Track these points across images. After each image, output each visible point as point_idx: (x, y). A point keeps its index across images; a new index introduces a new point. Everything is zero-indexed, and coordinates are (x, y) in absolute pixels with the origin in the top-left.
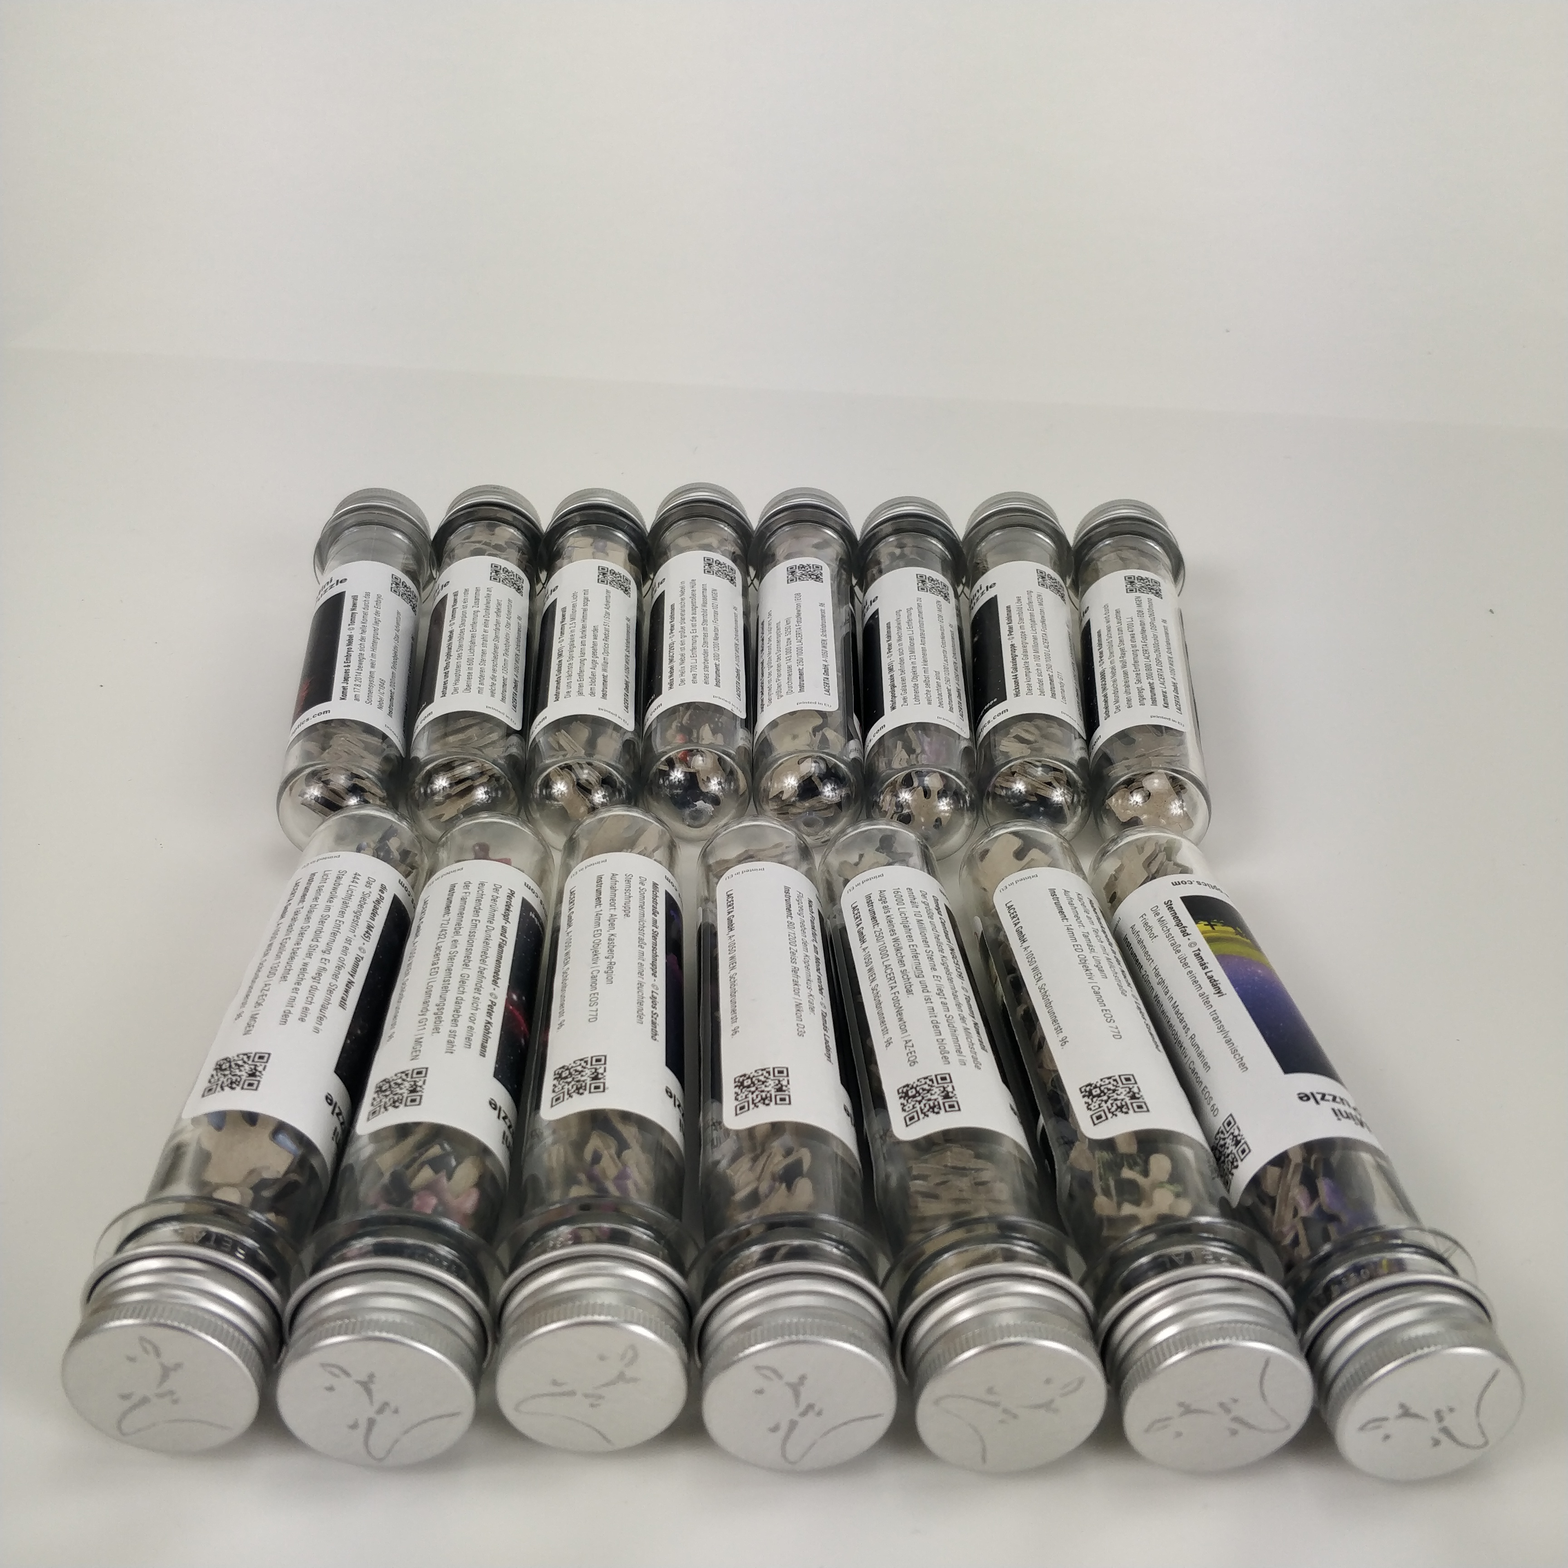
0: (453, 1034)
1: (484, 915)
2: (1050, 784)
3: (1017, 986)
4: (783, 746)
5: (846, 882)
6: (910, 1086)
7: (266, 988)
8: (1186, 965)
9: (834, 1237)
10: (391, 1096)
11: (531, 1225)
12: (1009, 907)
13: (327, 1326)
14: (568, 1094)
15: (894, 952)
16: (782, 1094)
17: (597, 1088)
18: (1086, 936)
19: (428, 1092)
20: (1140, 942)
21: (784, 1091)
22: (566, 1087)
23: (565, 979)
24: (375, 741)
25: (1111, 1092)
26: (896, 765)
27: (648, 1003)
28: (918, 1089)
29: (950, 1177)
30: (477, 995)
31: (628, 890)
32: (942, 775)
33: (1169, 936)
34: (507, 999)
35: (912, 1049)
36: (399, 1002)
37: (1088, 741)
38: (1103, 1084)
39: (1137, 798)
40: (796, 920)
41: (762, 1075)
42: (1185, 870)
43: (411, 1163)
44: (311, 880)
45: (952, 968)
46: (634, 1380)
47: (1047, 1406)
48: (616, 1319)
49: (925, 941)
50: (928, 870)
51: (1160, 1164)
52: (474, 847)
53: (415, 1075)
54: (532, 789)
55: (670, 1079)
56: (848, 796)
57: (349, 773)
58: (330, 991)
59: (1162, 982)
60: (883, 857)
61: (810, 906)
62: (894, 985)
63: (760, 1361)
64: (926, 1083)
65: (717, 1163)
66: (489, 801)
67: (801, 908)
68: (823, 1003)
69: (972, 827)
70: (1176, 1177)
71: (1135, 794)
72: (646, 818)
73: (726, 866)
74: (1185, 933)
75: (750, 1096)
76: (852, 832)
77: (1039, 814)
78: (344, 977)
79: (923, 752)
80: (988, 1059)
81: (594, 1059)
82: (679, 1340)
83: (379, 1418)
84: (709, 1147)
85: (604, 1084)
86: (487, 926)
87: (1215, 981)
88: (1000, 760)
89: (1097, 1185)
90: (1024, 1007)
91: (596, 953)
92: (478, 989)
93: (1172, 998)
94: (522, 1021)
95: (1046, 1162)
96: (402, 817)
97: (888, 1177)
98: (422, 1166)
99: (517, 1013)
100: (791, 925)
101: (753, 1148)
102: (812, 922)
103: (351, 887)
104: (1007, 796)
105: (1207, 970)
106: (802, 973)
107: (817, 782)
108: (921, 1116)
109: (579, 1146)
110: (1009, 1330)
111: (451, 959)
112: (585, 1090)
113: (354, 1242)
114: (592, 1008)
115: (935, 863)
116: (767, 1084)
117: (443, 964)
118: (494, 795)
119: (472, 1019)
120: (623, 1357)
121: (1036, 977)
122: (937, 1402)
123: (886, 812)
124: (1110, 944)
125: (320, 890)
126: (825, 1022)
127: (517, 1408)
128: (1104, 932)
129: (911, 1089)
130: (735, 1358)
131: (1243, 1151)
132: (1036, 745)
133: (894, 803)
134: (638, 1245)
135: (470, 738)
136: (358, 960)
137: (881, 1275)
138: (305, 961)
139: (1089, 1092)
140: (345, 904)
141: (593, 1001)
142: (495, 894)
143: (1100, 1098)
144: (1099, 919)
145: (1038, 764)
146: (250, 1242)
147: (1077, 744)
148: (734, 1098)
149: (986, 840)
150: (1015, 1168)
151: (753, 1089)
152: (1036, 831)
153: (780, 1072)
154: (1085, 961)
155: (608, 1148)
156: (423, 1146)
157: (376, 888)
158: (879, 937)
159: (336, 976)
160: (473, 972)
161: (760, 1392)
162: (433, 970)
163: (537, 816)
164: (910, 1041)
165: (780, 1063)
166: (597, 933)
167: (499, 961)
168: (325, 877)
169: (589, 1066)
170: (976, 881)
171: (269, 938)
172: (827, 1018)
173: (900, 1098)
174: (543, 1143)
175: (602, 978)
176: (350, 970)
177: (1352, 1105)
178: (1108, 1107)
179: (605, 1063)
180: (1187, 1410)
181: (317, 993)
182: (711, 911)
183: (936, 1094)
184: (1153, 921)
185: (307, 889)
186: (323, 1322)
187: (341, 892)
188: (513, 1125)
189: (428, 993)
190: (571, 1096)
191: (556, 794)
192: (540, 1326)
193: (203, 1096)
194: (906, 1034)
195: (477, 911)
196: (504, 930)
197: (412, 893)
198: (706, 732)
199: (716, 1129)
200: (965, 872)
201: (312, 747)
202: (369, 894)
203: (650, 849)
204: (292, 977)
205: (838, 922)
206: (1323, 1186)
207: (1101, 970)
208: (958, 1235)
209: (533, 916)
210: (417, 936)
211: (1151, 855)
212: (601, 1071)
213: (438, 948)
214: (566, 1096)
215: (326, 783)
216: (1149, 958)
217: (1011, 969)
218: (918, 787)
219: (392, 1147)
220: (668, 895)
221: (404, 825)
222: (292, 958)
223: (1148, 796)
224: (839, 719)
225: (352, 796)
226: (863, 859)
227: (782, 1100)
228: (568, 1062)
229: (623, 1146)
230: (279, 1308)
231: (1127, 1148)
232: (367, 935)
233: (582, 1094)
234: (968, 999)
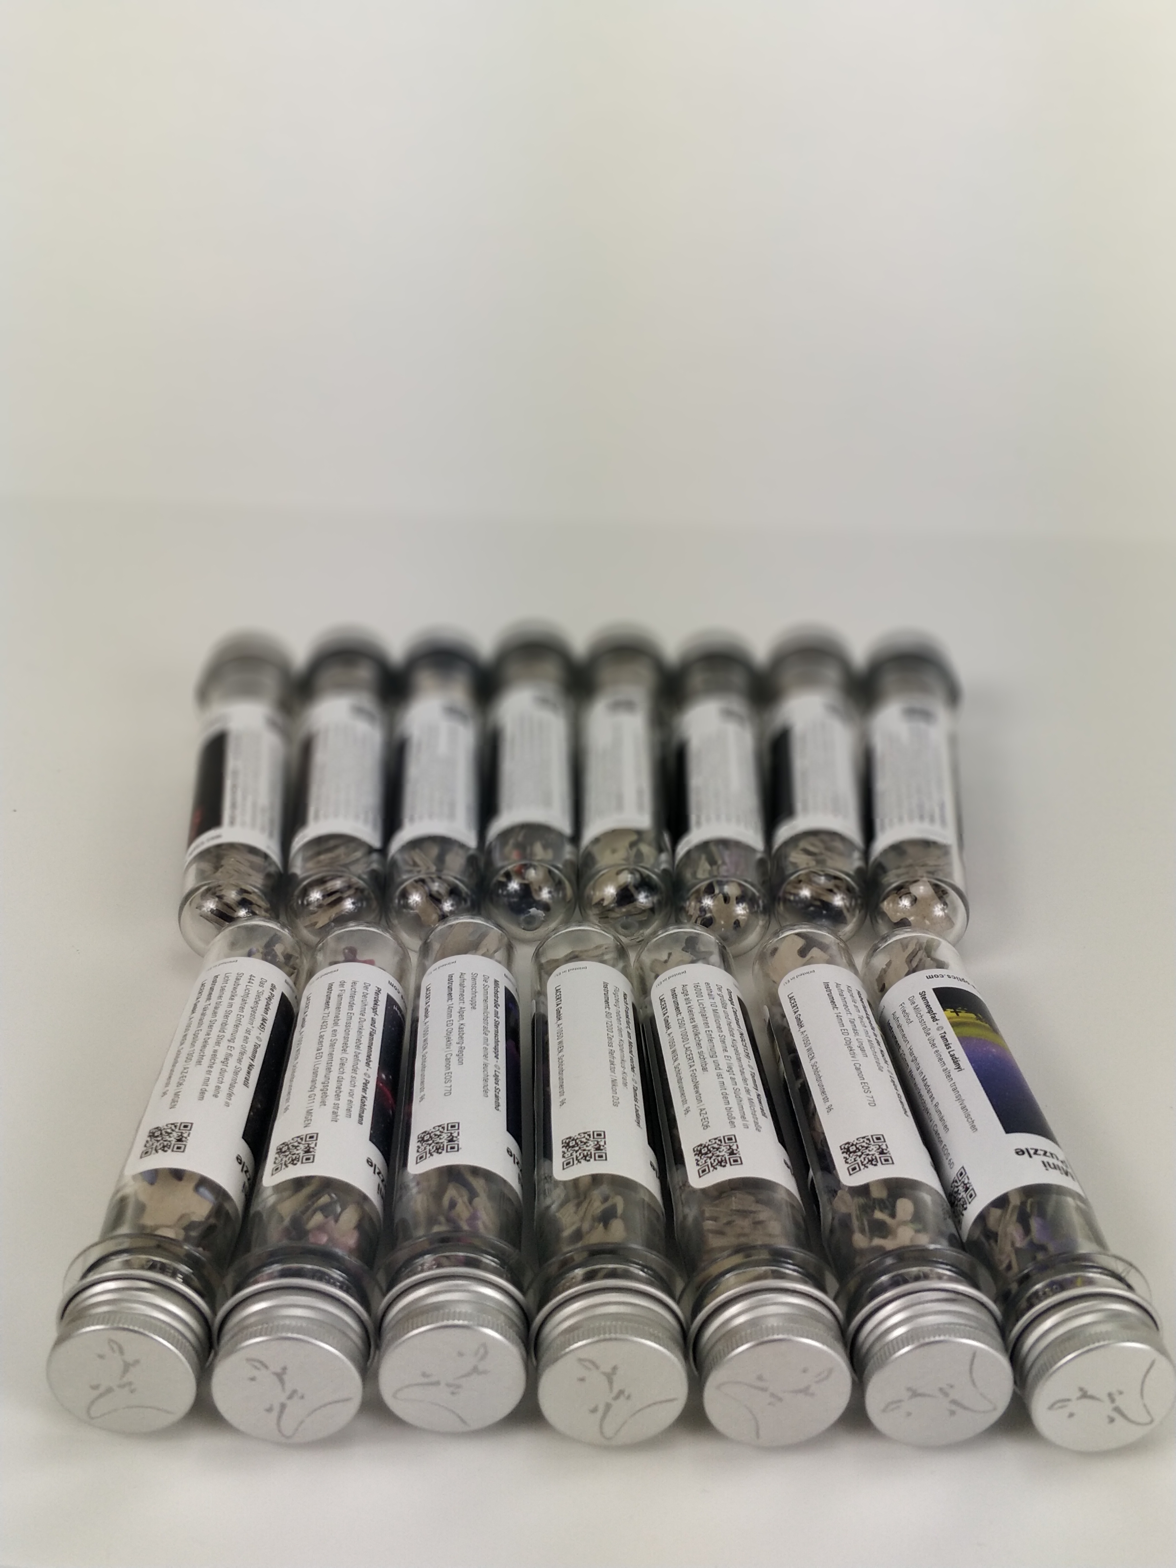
0: (336, 1106)
1: (357, 1009)
2: (831, 891)
3: (796, 1064)
4: (606, 859)
5: (657, 976)
6: (703, 1146)
7: (185, 1071)
8: (934, 1045)
9: (641, 1262)
10: (290, 1156)
11: (402, 1254)
12: (790, 998)
13: (250, 1330)
14: (430, 1153)
15: (693, 1037)
16: (600, 1152)
17: (452, 1148)
18: (852, 1022)
19: (320, 1151)
20: (899, 1026)
21: (602, 1150)
22: (428, 1148)
23: (424, 1061)
24: (258, 860)
25: (864, 1148)
26: (700, 875)
27: (491, 1081)
28: (709, 1147)
29: (734, 1217)
30: (354, 1075)
31: (474, 986)
32: (740, 885)
33: (922, 1022)
34: (378, 1078)
35: (705, 1116)
36: (291, 1081)
37: (866, 853)
38: (858, 1142)
39: (905, 902)
40: (613, 1010)
41: (584, 1137)
42: (941, 965)
43: (307, 1209)
44: (214, 982)
45: (741, 1049)
46: (485, 1372)
47: (805, 1391)
48: (471, 1323)
49: (719, 1027)
50: (725, 966)
51: (905, 1207)
52: (344, 949)
53: (308, 1139)
54: (391, 900)
55: (509, 1141)
56: (659, 902)
57: (238, 889)
58: (236, 1073)
59: (915, 1060)
60: (687, 956)
61: (625, 999)
62: (693, 1063)
63: (582, 1355)
64: (715, 1143)
65: (548, 1207)
66: (356, 911)
67: (617, 1001)
68: (634, 1078)
69: (766, 928)
70: (918, 1218)
71: (903, 898)
72: (488, 925)
73: (556, 964)
74: (934, 1019)
75: (574, 1154)
76: (662, 935)
77: (821, 916)
78: (246, 1061)
79: (724, 863)
80: (767, 1124)
81: (450, 1126)
82: (519, 1341)
83: (289, 1403)
84: (542, 1197)
85: (458, 1145)
86: (360, 1018)
87: (956, 1058)
88: (790, 870)
89: (855, 1224)
90: (801, 1081)
91: (449, 1040)
92: (355, 1070)
93: (922, 1073)
94: (390, 1096)
95: (814, 1206)
96: (283, 926)
97: (685, 1217)
98: (314, 1212)
99: (386, 1090)
100: (608, 1015)
101: (578, 1196)
102: (627, 1012)
103: (248, 987)
104: (795, 901)
105: (950, 1050)
106: (617, 1055)
107: (633, 890)
108: (711, 1169)
109: (438, 1195)
110: (774, 1330)
111: (332, 1045)
112: (443, 1150)
113: (265, 1268)
114: (446, 1085)
115: (732, 961)
116: (588, 1144)
117: (326, 1049)
118: (359, 905)
119: (351, 1094)
120: (476, 1354)
121: (810, 1056)
122: (718, 1387)
123: (691, 916)
124: (873, 1029)
125: (223, 989)
126: (635, 1095)
127: (394, 1396)
128: (868, 1018)
129: (704, 1147)
130: (563, 1352)
131: (971, 1196)
132: (820, 857)
133: (698, 907)
134: (486, 1268)
135: (338, 857)
136: (256, 1047)
137: (678, 1293)
138: (215, 1049)
139: (847, 1149)
140: (244, 1001)
141: (448, 1079)
142: (366, 991)
143: (856, 1154)
144: (864, 1007)
145: (821, 873)
146: (185, 1268)
147: (856, 855)
148: (561, 1156)
149: (776, 940)
150: (786, 1210)
151: (577, 1148)
152: (819, 933)
153: (599, 1135)
154: (850, 1043)
155: (462, 1196)
156: (315, 1196)
157: (267, 986)
158: (681, 1024)
159: (240, 1061)
160: (350, 1055)
161: (582, 1380)
162: (318, 1055)
163: (395, 922)
164: (704, 1109)
165: (599, 1128)
166: (450, 1023)
167: (370, 1047)
168: (226, 978)
169: (445, 1131)
170: (767, 975)
171: (184, 1030)
172: (637, 1092)
173: (695, 1155)
174: (409, 1194)
175: (454, 1060)
176: (250, 1056)
177: (1061, 1158)
178: (861, 1161)
179: (458, 1129)
180: (915, 1394)
181: (226, 1074)
182: (543, 1003)
183: (724, 1152)
184: (910, 1009)
185: (212, 989)
186: (247, 1327)
187: (240, 991)
188: (385, 1180)
189: (315, 1073)
190: (431, 1155)
191: (412, 904)
192: (413, 1329)
193: (141, 1157)
194: (701, 1104)
195: (351, 1005)
196: (373, 1021)
197: (296, 990)
198: (539, 851)
199: (548, 1182)
200: (757, 967)
201: (206, 866)
202: (263, 993)
203: (491, 951)
204: (206, 1061)
205: (649, 1011)
206: (1035, 1224)
207: (863, 1050)
208: (737, 1259)
209: (396, 1009)
210: (303, 1026)
211: (912, 953)
212: (455, 1135)
213: (321, 1037)
214: (428, 1155)
215: (220, 897)
216: (906, 1041)
217: (792, 1050)
218: (718, 894)
219: (289, 1197)
220: (507, 991)
221: (286, 932)
222: (204, 1046)
223: (915, 900)
224: (651, 836)
225: (241, 908)
226: (671, 958)
227: (600, 1157)
228: (429, 1128)
229: (473, 1194)
230: (210, 1320)
231: (878, 1193)
232: (262, 1026)
233: (440, 1153)
234: (753, 1076)
